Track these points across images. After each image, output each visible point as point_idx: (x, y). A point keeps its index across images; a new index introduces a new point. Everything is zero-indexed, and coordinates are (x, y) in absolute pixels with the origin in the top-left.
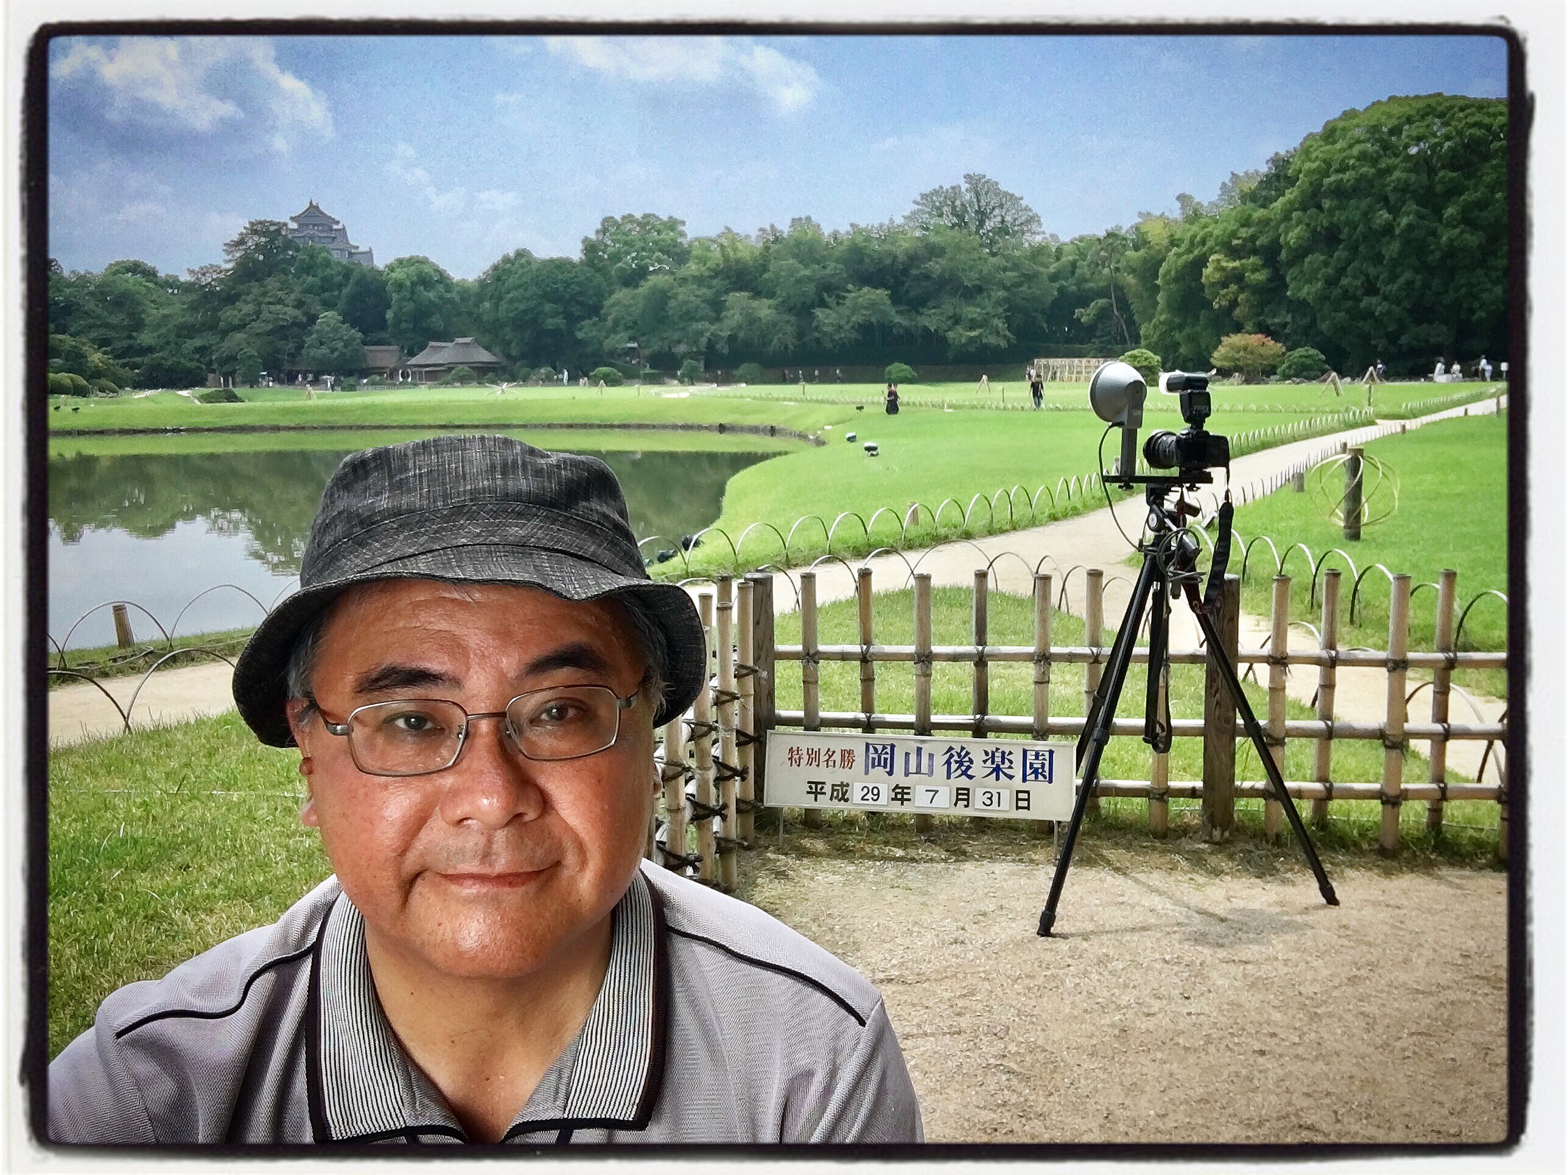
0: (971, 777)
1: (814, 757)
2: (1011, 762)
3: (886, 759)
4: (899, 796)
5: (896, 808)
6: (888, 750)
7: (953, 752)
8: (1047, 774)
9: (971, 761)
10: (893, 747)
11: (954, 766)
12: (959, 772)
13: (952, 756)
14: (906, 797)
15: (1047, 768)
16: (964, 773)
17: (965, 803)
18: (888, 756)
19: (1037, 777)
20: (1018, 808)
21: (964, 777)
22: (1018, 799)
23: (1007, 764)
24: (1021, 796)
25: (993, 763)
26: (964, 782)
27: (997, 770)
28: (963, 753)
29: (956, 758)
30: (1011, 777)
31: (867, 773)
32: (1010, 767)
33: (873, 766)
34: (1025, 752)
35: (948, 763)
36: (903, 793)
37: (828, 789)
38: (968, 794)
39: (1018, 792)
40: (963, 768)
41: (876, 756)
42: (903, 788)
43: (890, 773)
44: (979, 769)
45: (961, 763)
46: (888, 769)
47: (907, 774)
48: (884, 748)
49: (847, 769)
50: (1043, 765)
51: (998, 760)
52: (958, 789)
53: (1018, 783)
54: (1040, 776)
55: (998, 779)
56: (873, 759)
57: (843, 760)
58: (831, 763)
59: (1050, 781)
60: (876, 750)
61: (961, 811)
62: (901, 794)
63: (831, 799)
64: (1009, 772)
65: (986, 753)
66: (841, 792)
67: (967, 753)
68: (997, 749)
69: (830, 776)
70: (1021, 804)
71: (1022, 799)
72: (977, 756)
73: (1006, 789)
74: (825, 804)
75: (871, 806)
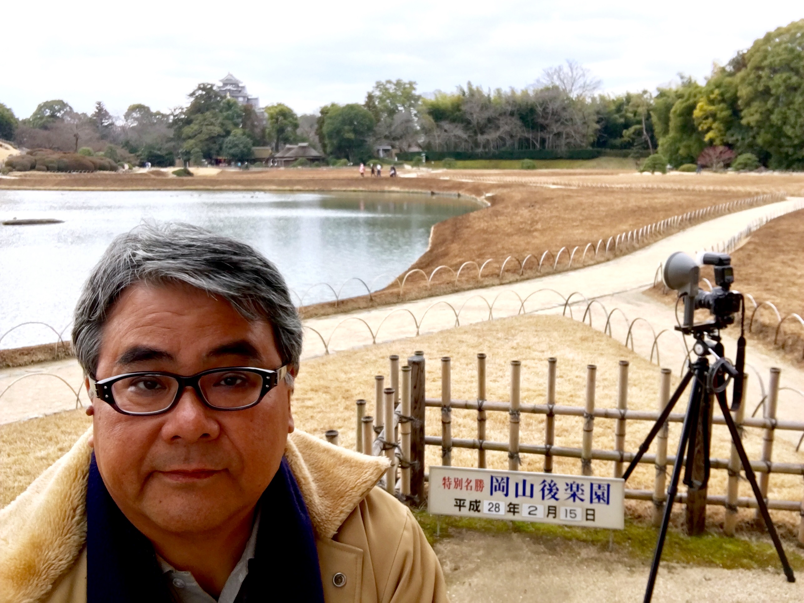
0: (557, 499)
1: (458, 483)
2: (583, 490)
3: (503, 487)
4: (512, 510)
5: (510, 516)
6: (505, 480)
7: (546, 483)
8: (606, 499)
9: (557, 489)
10: (508, 479)
11: (546, 492)
12: (550, 496)
13: (545, 486)
14: (516, 510)
15: (606, 495)
16: (553, 497)
17: (553, 515)
18: (505, 485)
19: (599, 500)
20: (587, 519)
21: (553, 500)
22: (587, 514)
23: (580, 491)
24: (589, 512)
25: (571, 490)
26: (553, 502)
27: (574, 495)
28: (552, 484)
29: (548, 487)
30: (582, 500)
31: (491, 494)
32: (582, 494)
33: (496, 490)
34: (592, 485)
35: (543, 490)
36: (514, 508)
37: (467, 504)
38: (555, 510)
39: (587, 510)
40: (553, 494)
41: (497, 484)
42: (514, 505)
43: (506, 495)
44: (563, 494)
45: (551, 490)
46: (505, 492)
47: (517, 495)
48: (502, 479)
49: (479, 492)
50: (603, 494)
51: (575, 489)
52: (549, 507)
53: (587, 504)
54: (602, 501)
55: (574, 500)
56: (496, 487)
57: (476, 486)
58: (469, 488)
59: (608, 503)
60: (497, 481)
61: (551, 519)
62: (513, 508)
63: (470, 510)
64: (581, 497)
65: (567, 485)
66: (475, 506)
67: (555, 484)
68: (574, 482)
69: (469, 496)
70: (589, 517)
71: (590, 514)
72: (561, 486)
73: (579, 508)
74: (465, 512)
75: (494, 515)
